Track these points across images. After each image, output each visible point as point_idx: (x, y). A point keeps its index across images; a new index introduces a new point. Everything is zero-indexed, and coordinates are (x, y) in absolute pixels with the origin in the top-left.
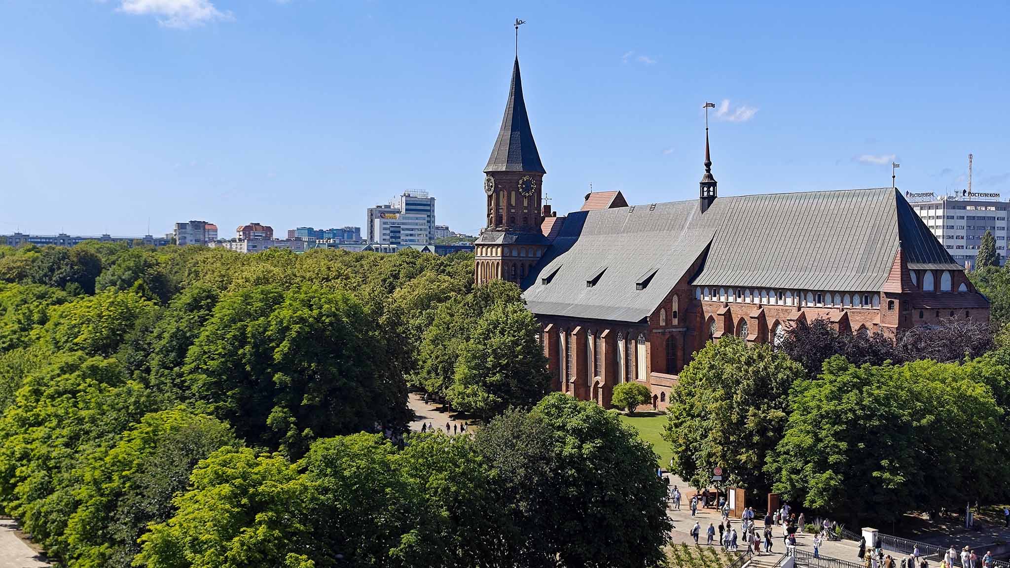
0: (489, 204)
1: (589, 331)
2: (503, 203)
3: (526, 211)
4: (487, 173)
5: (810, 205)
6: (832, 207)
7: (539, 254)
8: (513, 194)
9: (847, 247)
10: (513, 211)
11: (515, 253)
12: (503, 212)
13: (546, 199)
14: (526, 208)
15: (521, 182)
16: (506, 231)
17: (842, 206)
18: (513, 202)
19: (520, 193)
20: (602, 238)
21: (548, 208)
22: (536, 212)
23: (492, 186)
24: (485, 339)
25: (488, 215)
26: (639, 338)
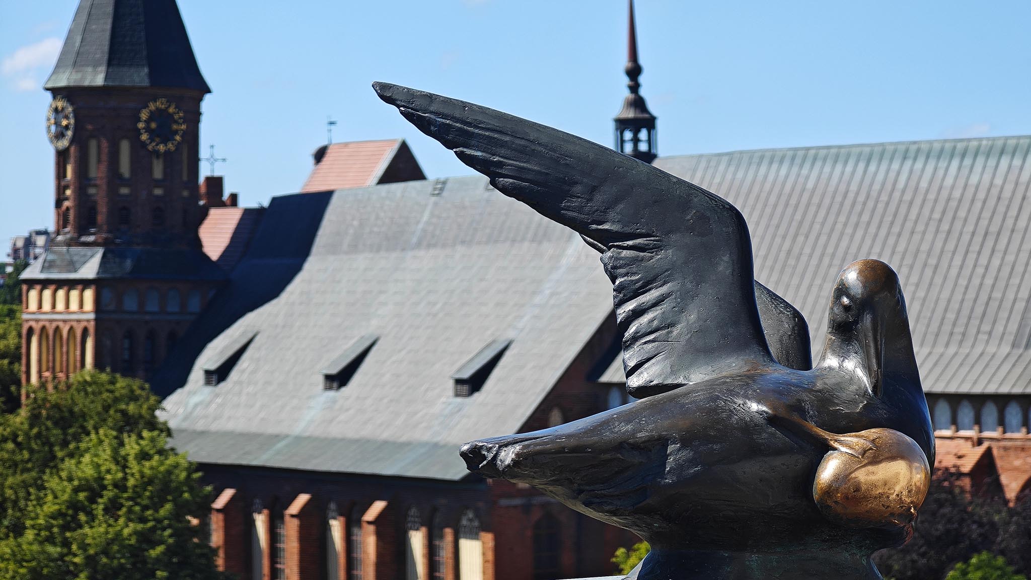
0: (60, 173)
1: (333, 506)
2: (98, 171)
3: (158, 192)
4: (56, 92)
5: (892, 175)
6: (949, 181)
7: (195, 304)
8: (125, 147)
9: (989, 281)
10: (124, 191)
11: (130, 303)
12: (99, 194)
13: (213, 160)
14: (158, 183)
15: (144, 115)
16: (105, 244)
17: (974, 179)
18: (125, 168)
19: (144, 145)
20: (361, 261)
21: (216, 183)
22: (186, 193)
23: (67, 127)
24: (65, 528)
25: (59, 203)
26: (464, 522)
